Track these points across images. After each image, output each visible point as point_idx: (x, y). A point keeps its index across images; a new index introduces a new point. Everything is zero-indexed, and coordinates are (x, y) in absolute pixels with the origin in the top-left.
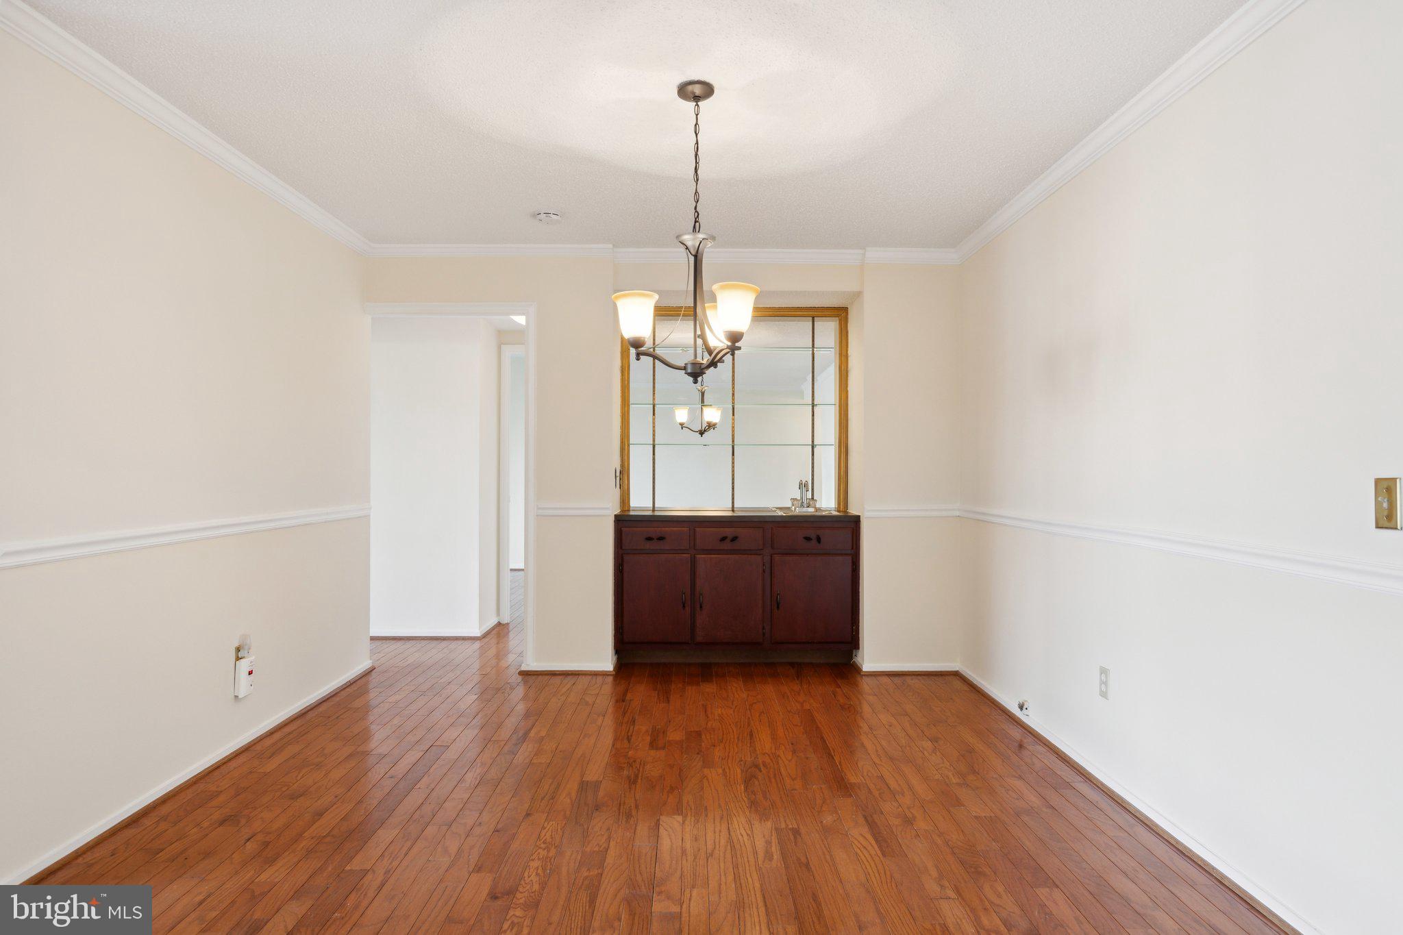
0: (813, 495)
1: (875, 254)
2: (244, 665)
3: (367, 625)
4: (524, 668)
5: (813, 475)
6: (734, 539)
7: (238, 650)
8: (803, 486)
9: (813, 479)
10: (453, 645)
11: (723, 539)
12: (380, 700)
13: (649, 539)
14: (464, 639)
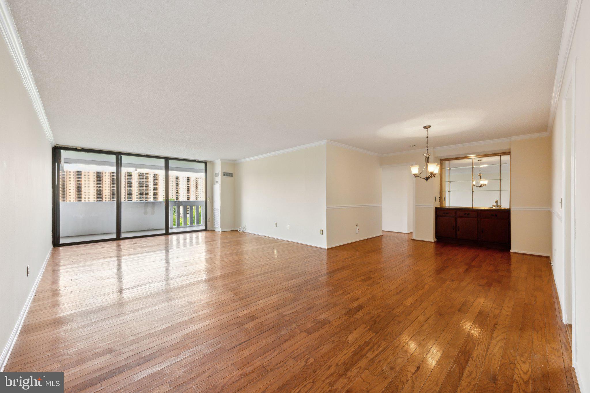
0: (500, 204)
1: (513, 138)
2: (357, 228)
3: (381, 227)
4: (413, 239)
5: (500, 199)
6: (469, 214)
7: (356, 226)
8: (497, 202)
9: (500, 200)
10: (401, 234)
11: (465, 214)
12: (384, 241)
13: (444, 213)
14: (404, 233)
